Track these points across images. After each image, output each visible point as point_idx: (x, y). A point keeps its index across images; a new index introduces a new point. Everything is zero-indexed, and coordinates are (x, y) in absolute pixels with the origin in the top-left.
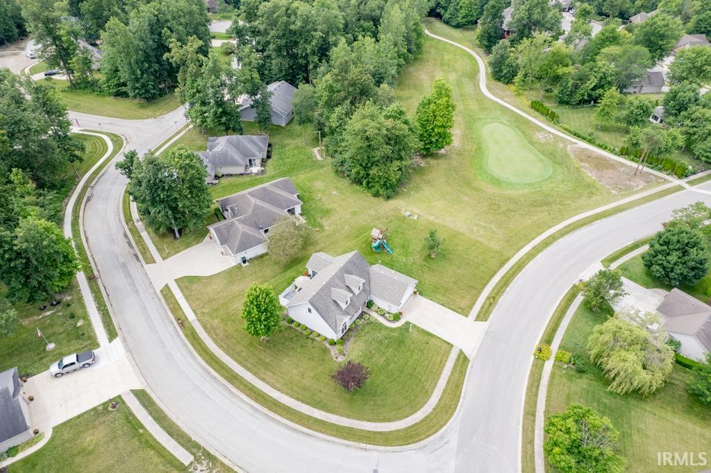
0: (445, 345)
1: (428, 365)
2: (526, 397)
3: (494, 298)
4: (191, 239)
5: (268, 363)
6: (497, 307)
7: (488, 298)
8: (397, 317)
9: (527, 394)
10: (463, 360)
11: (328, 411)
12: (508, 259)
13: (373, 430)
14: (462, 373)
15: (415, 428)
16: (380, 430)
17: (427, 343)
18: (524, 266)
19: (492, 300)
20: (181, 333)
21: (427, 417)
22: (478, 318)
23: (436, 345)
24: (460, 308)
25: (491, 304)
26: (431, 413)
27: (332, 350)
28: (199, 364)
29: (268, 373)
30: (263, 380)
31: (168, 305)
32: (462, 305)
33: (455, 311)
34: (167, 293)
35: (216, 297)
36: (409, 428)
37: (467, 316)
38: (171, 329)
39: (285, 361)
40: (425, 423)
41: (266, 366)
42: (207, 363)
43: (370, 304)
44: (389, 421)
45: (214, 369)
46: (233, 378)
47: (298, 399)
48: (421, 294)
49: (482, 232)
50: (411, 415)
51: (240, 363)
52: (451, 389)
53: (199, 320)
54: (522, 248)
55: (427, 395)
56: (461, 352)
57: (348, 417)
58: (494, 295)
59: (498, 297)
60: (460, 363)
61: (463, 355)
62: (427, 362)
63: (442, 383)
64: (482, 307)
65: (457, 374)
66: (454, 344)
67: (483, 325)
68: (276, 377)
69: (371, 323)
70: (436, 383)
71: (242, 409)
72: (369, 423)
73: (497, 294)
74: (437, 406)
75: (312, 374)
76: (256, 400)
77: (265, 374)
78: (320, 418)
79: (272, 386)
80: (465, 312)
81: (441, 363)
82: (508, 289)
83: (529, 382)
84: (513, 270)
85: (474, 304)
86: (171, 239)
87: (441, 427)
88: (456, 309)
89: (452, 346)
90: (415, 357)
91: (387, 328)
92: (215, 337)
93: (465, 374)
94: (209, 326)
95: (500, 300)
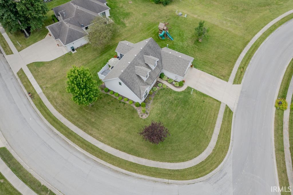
0: (215, 102)
1: (206, 117)
2: (275, 137)
3: (243, 68)
4: (37, 37)
5: (93, 122)
6: (245, 74)
7: (240, 68)
8: (181, 84)
9: (275, 135)
10: (228, 112)
11: (139, 156)
12: (248, 42)
13: (172, 169)
14: (230, 122)
15: (202, 165)
16: (177, 169)
17: (204, 101)
18: (259, 46)
19: (242, 69)
20: (32, 103)
21: (209, 156)
22: (235, 82)
23: (210, 103)
24: (222, 76)
25: (241, 72)
26: (212, 153)
27: (138, 111)
28: (45, 124)
29: (94, 129)
30: (91, 134)
31: (23, 83)
32: (224, 74)
33: (219, 78)
34: (21, 74)
35: (55, 76)
36: (197, 165)
37: (227, 81)
38: (25, 100)
39: (105, 120)
40: (209, 160)
41: (92, 124)
42: (51, 123)
43: (162, 76)
44: (183, 161)
45: (56, 128)
46: (69, 134)
47: (117, 148)
48: (195, 67)
49: (229, 24)
50: (198, 155)
51: (74, 123)
52: (224, 135)
53: (44, 93)
54: (256, 34)
55: (208, 139)
56: (227, 107)
57: (154, 160)
58: (243, 66)
59: (245, 67)
60: (227, 115)
61: (228, 109)
62: (205, 116)
63: (217, 130)
64: (236, 75)
65: (226, 123)
66: (222, 101)
67: (238, 87)
68: (100, 132)
69: (164, 89)
70: (213, 131)
71: (77, 157)
72: (169, 163)
73: (245, 65)
74: (216, 147)
75: (125, 129)
76: (87, 150)
77: (92, 130)
78: (134, 162)
79: (98, 139)
80: (225, 78)
81: (214, 115)
82: (251, 61)
83: (275, 126)
84: (253, 49)
85: (231, 73)
86: (23, 37)
87: (220, 163)
88: (220, 77)
89: (220, 102)
90: (197, 112)
91: (175, 92)
92: (55, 104)
93: (231, 122)
94: (51, 96)
95: (247, 69)
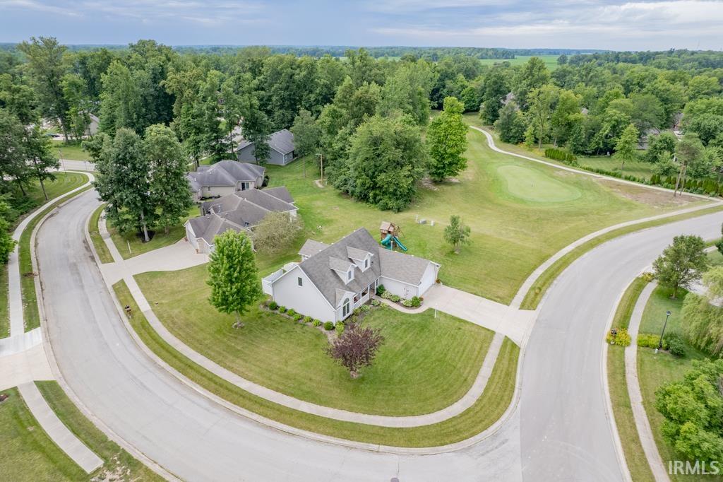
0: (483, 331)
1: (464, 351)
2: (610, 386)
3: (540, 289)
4: (162, 243)
5: (239, 351)
6: (545, 297)
7: (533, 288)
8: (416, 303)
9: (609, 383)
10: (510, 348)
12: (550, 256)
13: (388, 426)
14: (513, 361)
15: (453, 423)
16: (398, 426)
17: (460, 329)
18: (571, 263)
19: (537, 291)
21: (469, 410)
22: (522, 307)
23: (471, 331)
24: (498, 297)
25: (536, 294)
26: (476, 405)
27: (329, 335)
28: (144, 354)
29: (238, 361)
30: (229, 368)
32: (501, 294)
33: (492, 300)
34: (120, 288)
35: (180, 289)
36: (443, 423)
37: (508, 305)
38: (115, 320)
39: (263, 347)
40: (467, 416)
41: (237, 353)
42: (155, 352)
43: (380, 292)
44: (413, 414)
45: (163, 359)
46: (186, 367)
48: (445, 284)
50: (445, 408)
51: (201, 352)
52: (500, 378)
54: (564, 247)
55: (466, 384)
56: (507, 340)
58: (539, 286)
59: (544, 288)
60: (508, 350)
61: (509, 343)
62: (462, 349)
63: (486, 370)
64: (526, 297)
65: (505, 362)
66: (496, 331)
67: (531, 315)
68: (247, 365)
69: (382, 309)
70: (478, 372)
72: (383, 417)
73: (544, 284)
74: (483, 396)
75: (300, 360)
77: (233, 362)
78: (309, 412)
79: (242, 375)
80: (506, 300)
81: (481, 348)
82: (555, 282)
83: (608, 369)
84: (557, 265)
85: (515, 294)
86: (139, 241)
87: (493, 422)
88: (493, 298)
89: (493, 333)
90: (444, 342)
91: (403, 314)
93: (517, 361)
95: (548, 291)
